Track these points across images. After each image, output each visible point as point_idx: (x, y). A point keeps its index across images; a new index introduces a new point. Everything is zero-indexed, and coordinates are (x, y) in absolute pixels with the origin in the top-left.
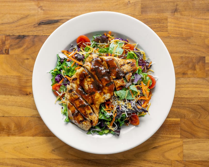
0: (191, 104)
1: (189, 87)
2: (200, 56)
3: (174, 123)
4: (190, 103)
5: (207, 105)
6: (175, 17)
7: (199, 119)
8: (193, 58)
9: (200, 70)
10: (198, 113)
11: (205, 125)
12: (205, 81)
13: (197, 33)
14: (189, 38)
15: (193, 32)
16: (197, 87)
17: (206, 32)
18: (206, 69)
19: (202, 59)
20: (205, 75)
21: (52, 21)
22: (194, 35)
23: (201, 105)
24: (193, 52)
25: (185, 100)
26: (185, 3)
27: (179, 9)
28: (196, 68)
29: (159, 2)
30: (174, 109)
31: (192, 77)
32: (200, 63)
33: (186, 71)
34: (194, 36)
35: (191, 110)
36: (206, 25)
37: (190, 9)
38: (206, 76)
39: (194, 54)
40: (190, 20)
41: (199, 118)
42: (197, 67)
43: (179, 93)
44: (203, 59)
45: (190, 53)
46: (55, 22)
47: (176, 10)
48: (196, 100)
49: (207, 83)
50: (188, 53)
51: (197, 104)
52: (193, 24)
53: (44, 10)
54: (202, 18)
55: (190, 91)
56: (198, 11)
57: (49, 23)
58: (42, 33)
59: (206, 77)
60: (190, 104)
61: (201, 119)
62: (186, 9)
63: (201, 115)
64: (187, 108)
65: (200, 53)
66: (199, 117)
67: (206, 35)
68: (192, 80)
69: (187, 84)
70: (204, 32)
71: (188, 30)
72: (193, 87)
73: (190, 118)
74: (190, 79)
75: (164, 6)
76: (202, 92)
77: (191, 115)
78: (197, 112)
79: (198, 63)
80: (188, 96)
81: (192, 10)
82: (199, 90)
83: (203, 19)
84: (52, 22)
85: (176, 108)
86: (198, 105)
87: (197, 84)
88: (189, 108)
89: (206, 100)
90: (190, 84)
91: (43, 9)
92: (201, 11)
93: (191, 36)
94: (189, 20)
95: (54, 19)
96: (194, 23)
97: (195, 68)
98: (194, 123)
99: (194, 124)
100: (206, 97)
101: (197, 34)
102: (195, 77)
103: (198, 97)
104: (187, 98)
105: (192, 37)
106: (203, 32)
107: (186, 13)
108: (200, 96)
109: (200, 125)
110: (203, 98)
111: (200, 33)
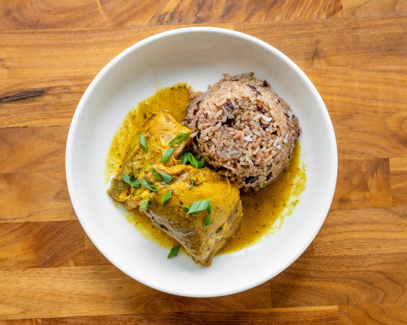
0: (363, 269)
1: (356, 231)
2: (376, 159)
3: (324, 318)
4: (358, 267)
5: (399, 272)
6: (314, 71)
7: (381, 305)
8: (362, 162)
9: (379, 189)
10: (379, 291)
11: (396, 317)
12: (391, 215)
13: (368, 104)
14: (350, 116)
15: (359, 101)
16: (374, 231)
17: (388, 101)
18: (392, 187)
19: (383, 163)
20: (391, 200)
21: (29, 92)
22: (361, 110)
23: (385, 271)
24: (361, 149)
25: (348, 263)
26: (336, 35)
27: (323, 50)
28: (369, 186)
29: (276, 37)
30: (322, 283)
31: (362, 208)
32: (377, 174)
33: (345, 195)
34: (360, 112)
35: (362, 284)
36: (387, 84)
37: (349, 49)
38: (393, 203)
39: (363, 153)
40: (350, 75)
41: (382, 302)
42: (372, 183)
43: (332, 247)
44: (385, 164)
45: (352, 152)
46: (38, 94)
47: (315, 53)
48: (373, 261)
49: (396, 220)
50: (350, 152)
51: (374, 269)
52: (357, 85)
53: (8, 68)
54: (376, 68)
55: (358, 240)
56: (367, 52)
57: (23, 97)
58: (7, 123)
59: (392, 207)
60: (359, 271)
61: (387, 305)
62: (338, 50)
63: (386, 295)
64: (354, 279)
65: (377, 152)
66: (381, 300)
67: (387, 108)
68: (361, 213)
69: (349, 224)
70: (382, 100)
71: (347, 99)
72: (365, 231)
73: (361, 304)
74: (356, 211)
75: (289, 46)
76: (385, 240)
77: (363, 297)
78: (376, 289)
79: (373, 174)
80: (354, 252)
81: (353, 51)
82: (380, 237)
83: (379, 71)
84: (28, 96)
85: (326, 281)
86: (379, 272)
87: (373, 223)
88: (358, 279)
89: (396, 260)
90: (357, 223)
91: (6, 66)
92: (373, 52)
93: (354, 112)
94: (346, 74)
95: (35, 87)
96: (359, 81)
97: (367, 185)
98: (371, 315)
99: (370, 317)
100: (395, 251)
101: (368, 106)
102: (368, 208)
103: (378, 254)
104: (351, 257)
105: (357, 113)
106: (380, 100)
107: (339, 59)
108: (382, 250)
109: (384, 319)
110: (389, 254)
111: (374, 103)
